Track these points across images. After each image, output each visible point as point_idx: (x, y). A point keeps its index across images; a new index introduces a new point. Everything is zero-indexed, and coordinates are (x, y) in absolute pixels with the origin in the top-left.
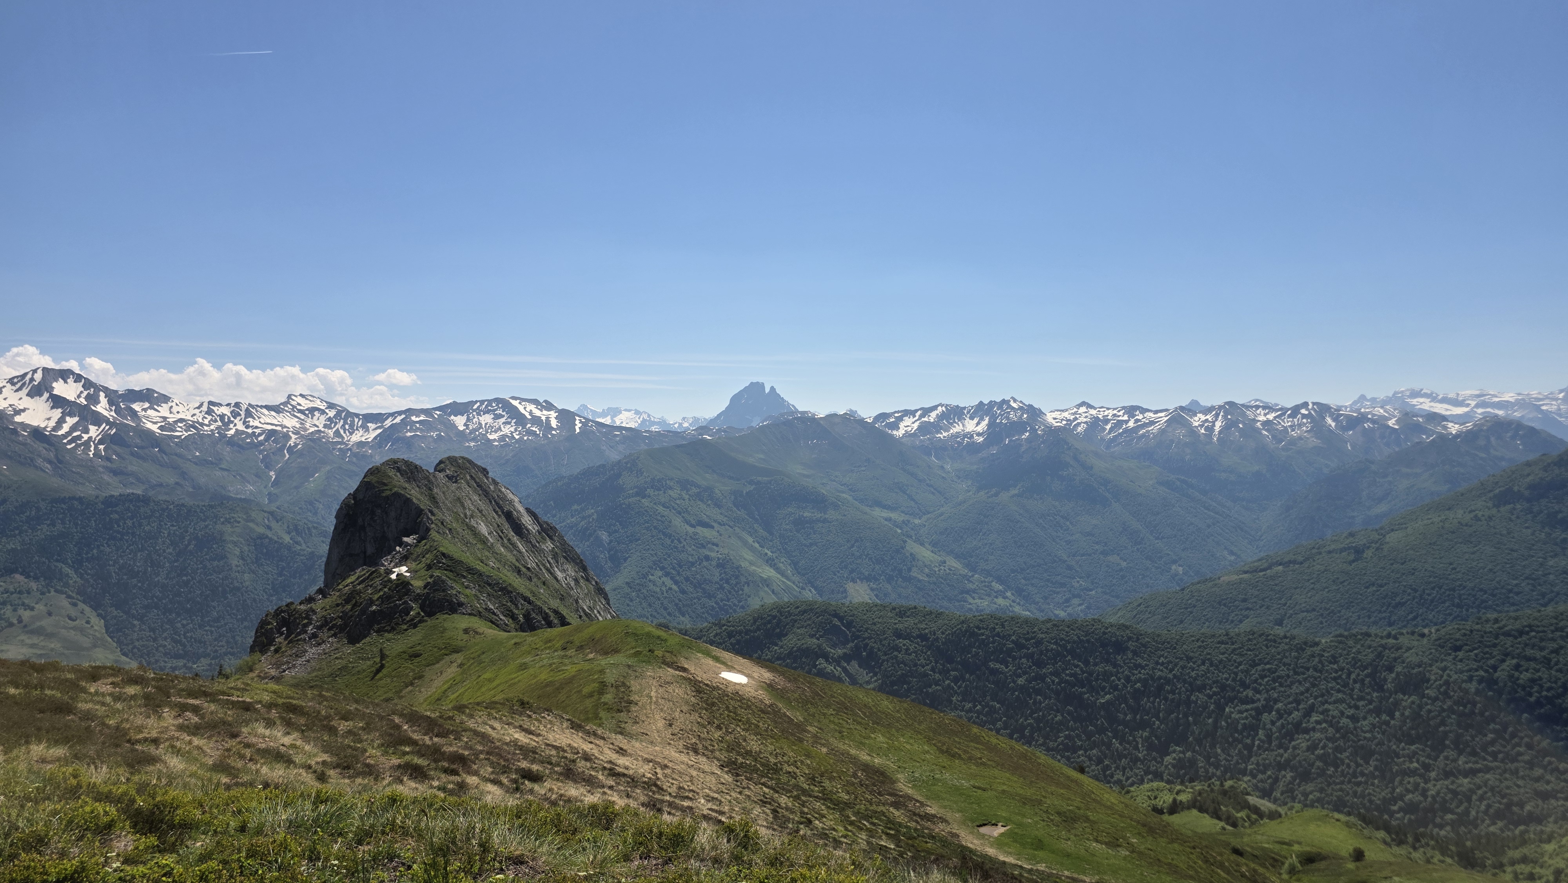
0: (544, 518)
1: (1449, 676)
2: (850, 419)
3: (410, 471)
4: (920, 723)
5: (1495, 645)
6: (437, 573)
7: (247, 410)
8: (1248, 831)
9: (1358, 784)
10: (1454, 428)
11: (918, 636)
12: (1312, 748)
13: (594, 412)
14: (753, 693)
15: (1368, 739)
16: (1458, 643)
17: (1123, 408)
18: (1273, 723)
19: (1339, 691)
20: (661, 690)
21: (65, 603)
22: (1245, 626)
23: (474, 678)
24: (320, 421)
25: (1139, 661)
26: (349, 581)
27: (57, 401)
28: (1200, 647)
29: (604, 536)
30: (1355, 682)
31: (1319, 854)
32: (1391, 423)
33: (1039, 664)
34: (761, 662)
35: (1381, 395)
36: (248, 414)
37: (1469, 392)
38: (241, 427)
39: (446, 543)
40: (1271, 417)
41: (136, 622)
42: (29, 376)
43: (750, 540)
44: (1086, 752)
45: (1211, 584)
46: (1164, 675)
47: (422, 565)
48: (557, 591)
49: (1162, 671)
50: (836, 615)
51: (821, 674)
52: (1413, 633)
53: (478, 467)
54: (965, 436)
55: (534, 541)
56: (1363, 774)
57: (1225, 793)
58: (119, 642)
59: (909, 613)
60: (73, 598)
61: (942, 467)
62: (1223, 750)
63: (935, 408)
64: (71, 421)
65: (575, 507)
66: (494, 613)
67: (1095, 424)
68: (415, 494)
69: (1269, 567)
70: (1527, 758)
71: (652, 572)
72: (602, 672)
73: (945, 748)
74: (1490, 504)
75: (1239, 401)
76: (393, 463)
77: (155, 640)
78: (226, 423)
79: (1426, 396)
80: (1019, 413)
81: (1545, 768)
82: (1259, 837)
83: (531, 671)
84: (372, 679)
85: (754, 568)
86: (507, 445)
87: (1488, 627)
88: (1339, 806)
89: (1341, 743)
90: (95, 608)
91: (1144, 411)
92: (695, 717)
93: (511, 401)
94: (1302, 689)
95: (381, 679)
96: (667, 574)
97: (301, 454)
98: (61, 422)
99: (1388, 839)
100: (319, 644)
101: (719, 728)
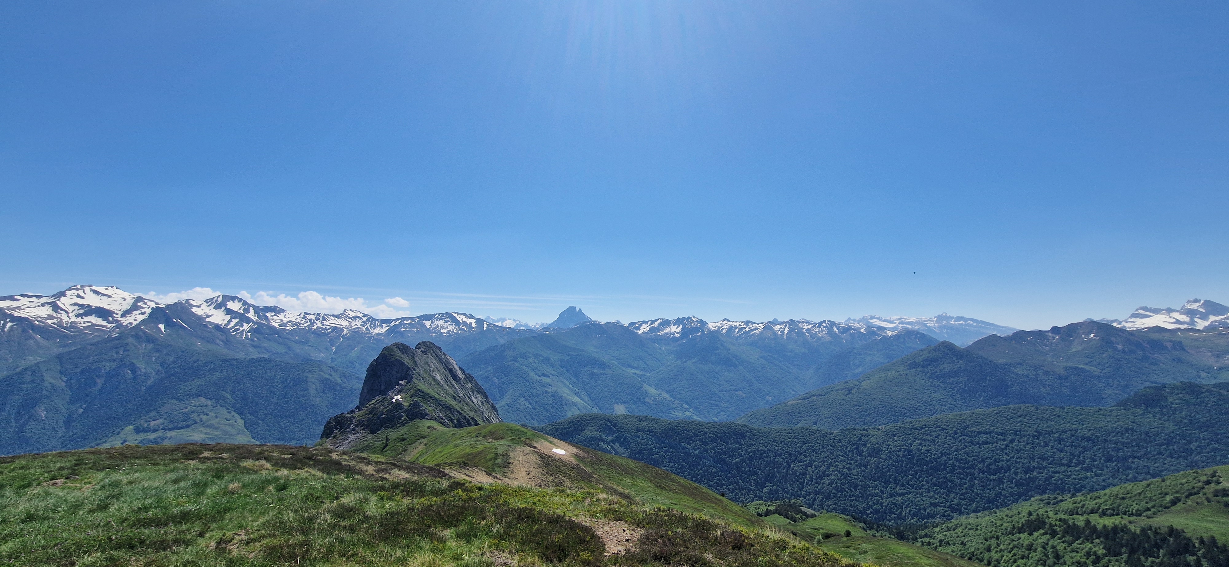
0: (467, 372)
1: (891, 448)
2: (617, 325)
3: (404, 349)
4: (647, 473)
5: (910, 434)
6: (416, 399)
7: (323, 317)
8: (800, 524)
9: (852, 501)
10: (890, 333)
11: (648, 431)
12: (830, 484)
13: (493, 320)
14: (568, 459)
15: (856, 479)
16: (895, 433)
17: (744, 322)
18: (813, 471)
19: (842, 456)
20: (524, 457)
21: (224, 411)
22: (800, 425)
23: (432, 451)
24: (359, 323)
25: (752, 442)
26: (372, 402)
27: (229, 311)
28: (779, 435)
29: (496, 380)
30: (849, 451)
31: (831, 534)
32: (862, 330)
33: (706, 444)
34: (571, 443)
35: (858, 318)
36: (324, 319)
37: (896, 317)
38: (320, 325)
39: (420, 384)
40: (809, 327)
41: (260, 422)
42: (216, 299)
43: (568, 383)
44: (727, 486)
45: (784, 405)
46: (763, 449)
47: (408, 395)
48: (473, 408)
49: (762, 447)
50: (608, 420)
51: (601, 449)
52: (874, 428)
53: (437, 346)
54: (671, 334)
55: (462, 383)
56: (854, 496)
57: (791, 506)
58: (251, 432)
59: (644, 419)
60: (229, 409)
61: (660, 349)
62: (790, 485)
63: (657, 320)
64: (235, 321)
65: (483, 366)
66: (442, 419)
67: (731, 329)
68: (406, 360)
69: (810, 397)
70: (926, 487)
71: (519, 398)
72: (496, 448)
73: (658, 485)
74: (906, 368)
75: (795, 319)
76: (397, 345)
77: (269, 431)
78: (312, 323)
79: (877, 318)
80: (696, 323)
81: (934, 491)
82: (804, 527)
83: (461, 447)
84: (381, 451)
85: (569, 397)
86: (450, 335)
87: (907, 425)
88: (844, 511)
89: (844, 481)
90: (240, 415)
91: (753, 323)
92: (540, 470)
93: (453, 314)
94: (826, 455)
95: (386, 451)
96: (526, 400)
97: (349, 339)
98: (230, 321)
99: (865, 527)
100: (356, 434)
101: (551, 475)
